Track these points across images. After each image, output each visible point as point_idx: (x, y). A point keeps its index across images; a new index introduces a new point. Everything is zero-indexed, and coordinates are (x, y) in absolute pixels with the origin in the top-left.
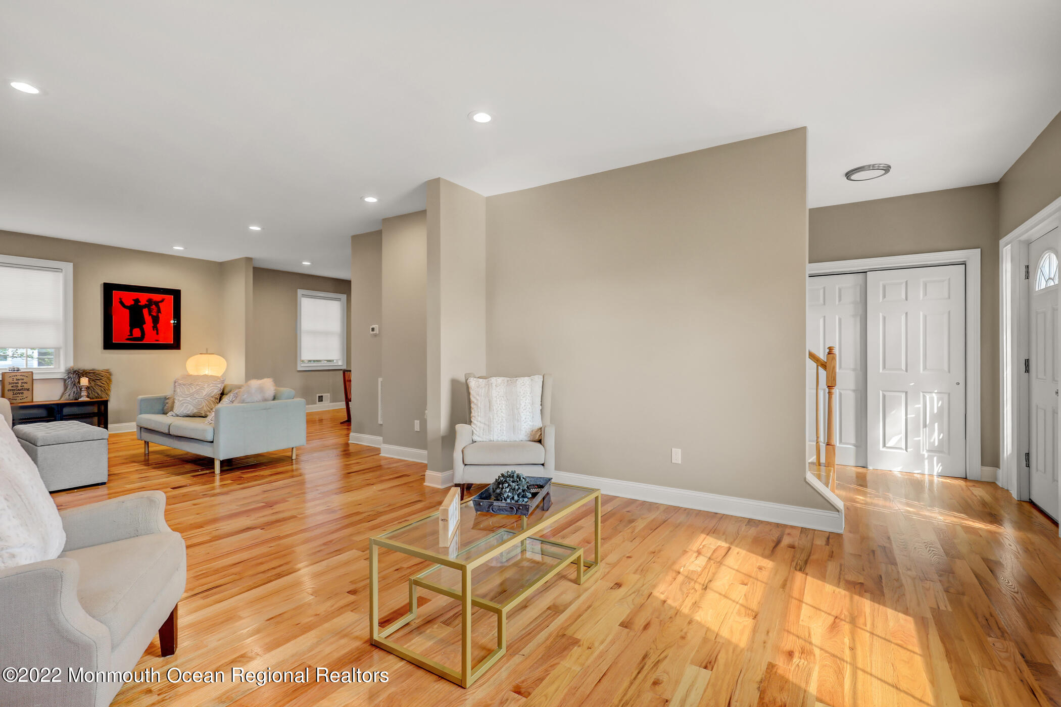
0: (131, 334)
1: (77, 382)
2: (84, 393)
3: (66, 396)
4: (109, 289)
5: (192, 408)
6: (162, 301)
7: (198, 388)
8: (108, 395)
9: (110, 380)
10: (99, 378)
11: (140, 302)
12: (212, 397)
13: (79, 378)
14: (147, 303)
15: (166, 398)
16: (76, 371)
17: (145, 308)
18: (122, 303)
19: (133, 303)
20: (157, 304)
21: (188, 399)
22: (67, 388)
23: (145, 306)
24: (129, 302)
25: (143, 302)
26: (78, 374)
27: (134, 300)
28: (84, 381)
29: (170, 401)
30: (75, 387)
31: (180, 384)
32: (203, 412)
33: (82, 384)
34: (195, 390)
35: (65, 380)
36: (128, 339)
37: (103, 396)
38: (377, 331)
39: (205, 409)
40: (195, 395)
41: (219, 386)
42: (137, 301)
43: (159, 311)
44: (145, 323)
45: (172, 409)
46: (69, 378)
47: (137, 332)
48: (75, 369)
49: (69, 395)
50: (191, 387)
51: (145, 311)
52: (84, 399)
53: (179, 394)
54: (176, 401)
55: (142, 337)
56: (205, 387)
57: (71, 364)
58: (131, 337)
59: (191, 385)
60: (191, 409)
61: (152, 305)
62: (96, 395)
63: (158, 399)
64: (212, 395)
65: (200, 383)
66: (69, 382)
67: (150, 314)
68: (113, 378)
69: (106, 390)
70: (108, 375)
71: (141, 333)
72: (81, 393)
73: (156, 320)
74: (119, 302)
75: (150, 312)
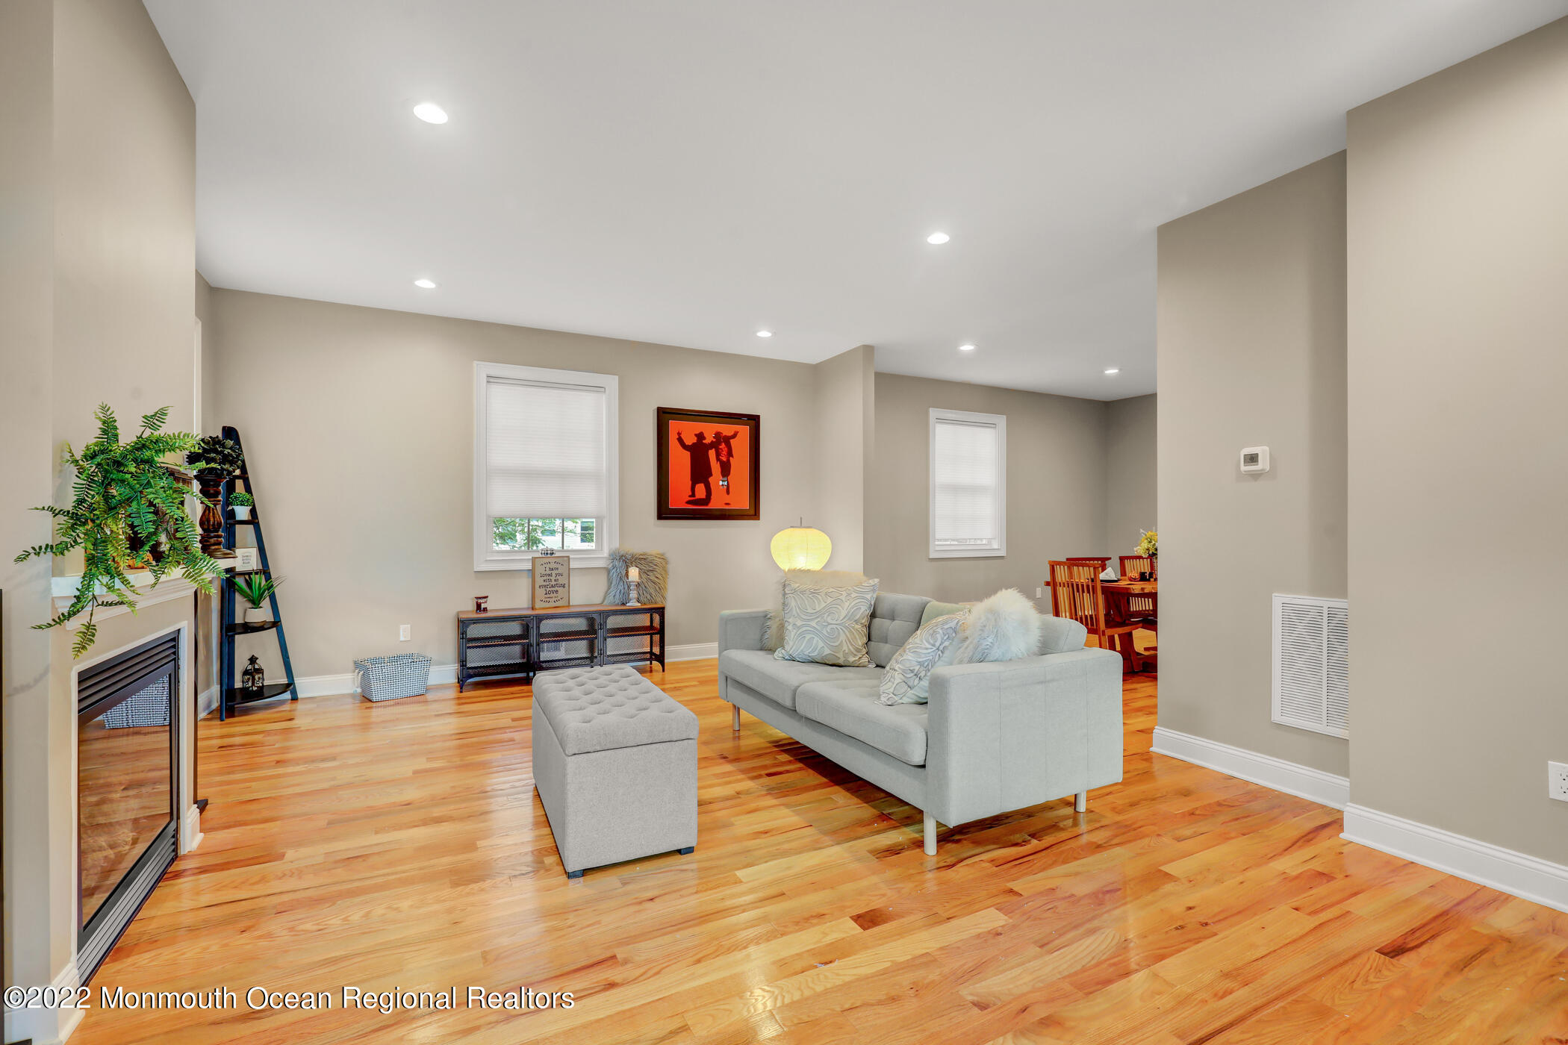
0: (693, 495)
1: (624, 574)
2: (633, 594)
3: (610, 599)
4: (664, 416)
5: (821, 644)
6: (734, 436)
7: (830, 600)
8: (664, 598)
9: (666, 571)
10: (653, 566)
11: (705, 439)
12: (856, 622)
13: (627, 567)
14: (714, 440)
15: (766, 617)
16: (622, 556)
17: (711, 449)
18: (680, 440)
19: (695, 440)
20: (727, 440)
21: (813, 624)
22: (611, 583)
23: (712, 445)
24: (690, 440)
25: (709, 439)
26: (626, 560)
27: (696, 435)
28: (634, 573)
29: (774, 625)
30: (622, 584)
31: (795, 591)
32: (840, 655)
33: (631, 579)
34: (823, 605)
35: (609, 571)
36: (688, 502)
37: (658, 599)
38: (1263, 464)
39: (845, 648)
40: (826, 616)
41: (868, 596)
42: (700, 436)
43: (730, 454)
44: (711, 475)
45: (781, 641)
46: (614, 567)
47: (700, 491)
48: (622, 553)
49: (614, 596)
50: (817, 598)
51: (712, 453)
52: (633, 604)
53: (794, 613)
54: (790, 628)
55: (707, 500)
56: (843, 598)
57: (616, 545)
58: (692, 498)
59: (815, 593)
60: (819, 647)
61: (720, 444)
62: (649, 597)
63: (752, 618)
64: (857, 618)
65: (831, 590)
66: (614, 574)
67: (718, 459)
68: (670, 567)
69: (661, 590)
70: (664, 563)
71: (706, 492)
72: (629, 595)
73: (726, 470)
74: (678, 439)
75: (718, 455)
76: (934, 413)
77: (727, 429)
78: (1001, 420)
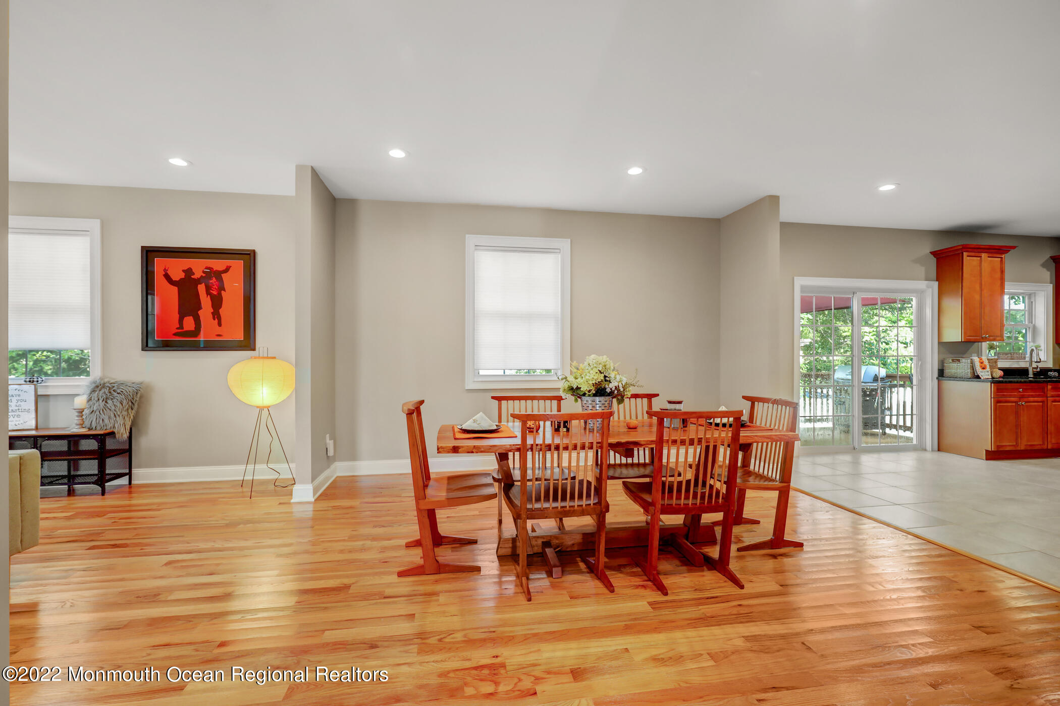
0: (181, 327)
4: (150, 254)
6: (227, 269)
14: (204, 274)
17: (201, 283)
18: (167, 277)
19: (182, 275)
20: (218, 275)
23: (201, 280)
24: (177, 275)
25: (198, 274)
27: (183, 271)
28: (80, 401)
33: (76, 406)
35: (90, 397)
36: (176, 334)
42: (189, 272)
44: (201, 308)
47: (189, 323)
55: (196, 332)
57: (99, 373)
58: (180, 331)
61: (211, 278)
67: (208, 293)
71: (196, 324)
73: (217, 303)
74: (164, 275)
75: (208, 289)
76: (471, 240)
77: (218, 264)
78: (565, 244)
